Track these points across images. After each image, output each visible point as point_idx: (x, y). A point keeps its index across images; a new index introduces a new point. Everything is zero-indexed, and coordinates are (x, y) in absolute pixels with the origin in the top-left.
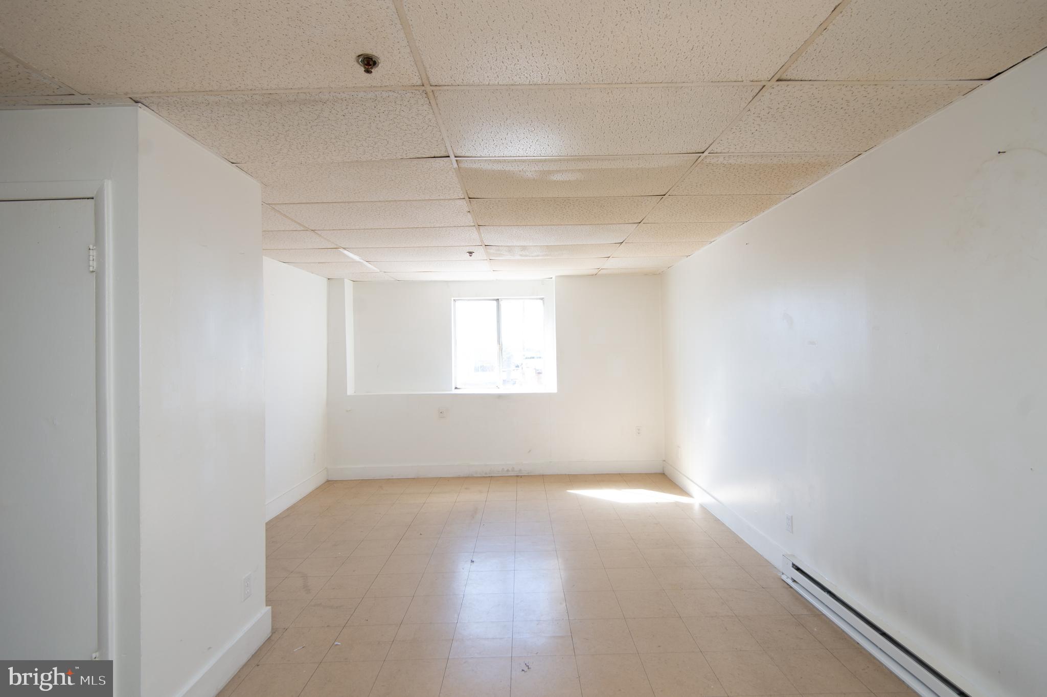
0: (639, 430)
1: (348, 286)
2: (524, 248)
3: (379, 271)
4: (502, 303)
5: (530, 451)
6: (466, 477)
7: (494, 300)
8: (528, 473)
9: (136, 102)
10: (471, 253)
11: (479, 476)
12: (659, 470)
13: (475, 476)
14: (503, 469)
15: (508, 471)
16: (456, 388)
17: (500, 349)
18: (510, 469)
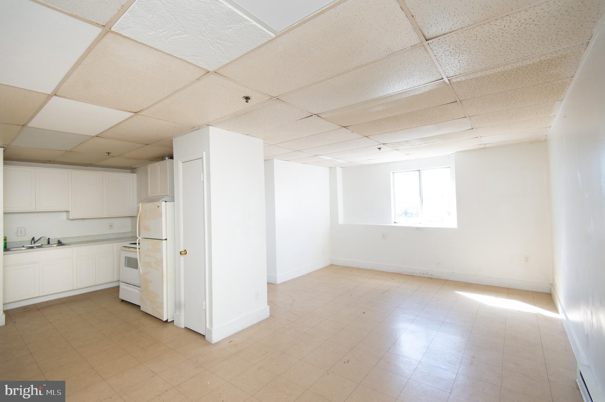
0: (527, 258)
1: (339, 171)
2: (407, 142)
3: (346, 162)
4: (422, 172)
5: (438, 264)
6: (398, 274)
7: (417, 170)
8: (437, 277)
9: (208, 125)
10: (380, 149)
11: (406, 274)
12: (547, 291)
13: (403, 273)
14: (421, 272)
15: (424, 274)
16: (395, 223)
17: (421, 200)
18: (425, 273)
